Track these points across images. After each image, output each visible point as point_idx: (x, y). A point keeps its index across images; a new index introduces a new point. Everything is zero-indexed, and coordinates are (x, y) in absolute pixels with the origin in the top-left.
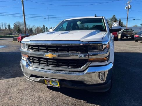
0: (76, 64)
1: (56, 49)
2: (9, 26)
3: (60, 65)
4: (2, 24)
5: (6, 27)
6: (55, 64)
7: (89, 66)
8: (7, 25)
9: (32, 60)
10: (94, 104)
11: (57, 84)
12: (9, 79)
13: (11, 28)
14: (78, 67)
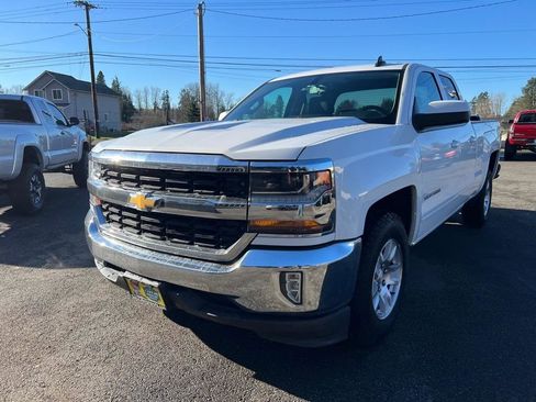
0: (211, 237)
1: (158, 179)
2: (166, 98)
3: (171, 237)
4: (146, 92)
5: (155, 104)
6: (157, 229)
7: (250, 247)
8: (161, 95)
9: (105, 214)
10: (272, 385)
11: (159, 299)
12: (74, 270)
13: (171, 107)
14: (218, 247)
